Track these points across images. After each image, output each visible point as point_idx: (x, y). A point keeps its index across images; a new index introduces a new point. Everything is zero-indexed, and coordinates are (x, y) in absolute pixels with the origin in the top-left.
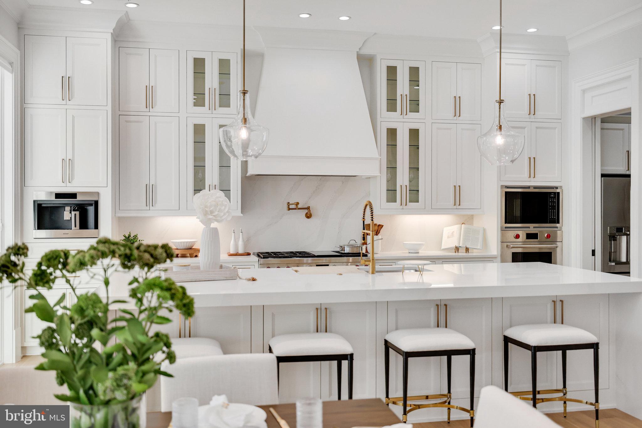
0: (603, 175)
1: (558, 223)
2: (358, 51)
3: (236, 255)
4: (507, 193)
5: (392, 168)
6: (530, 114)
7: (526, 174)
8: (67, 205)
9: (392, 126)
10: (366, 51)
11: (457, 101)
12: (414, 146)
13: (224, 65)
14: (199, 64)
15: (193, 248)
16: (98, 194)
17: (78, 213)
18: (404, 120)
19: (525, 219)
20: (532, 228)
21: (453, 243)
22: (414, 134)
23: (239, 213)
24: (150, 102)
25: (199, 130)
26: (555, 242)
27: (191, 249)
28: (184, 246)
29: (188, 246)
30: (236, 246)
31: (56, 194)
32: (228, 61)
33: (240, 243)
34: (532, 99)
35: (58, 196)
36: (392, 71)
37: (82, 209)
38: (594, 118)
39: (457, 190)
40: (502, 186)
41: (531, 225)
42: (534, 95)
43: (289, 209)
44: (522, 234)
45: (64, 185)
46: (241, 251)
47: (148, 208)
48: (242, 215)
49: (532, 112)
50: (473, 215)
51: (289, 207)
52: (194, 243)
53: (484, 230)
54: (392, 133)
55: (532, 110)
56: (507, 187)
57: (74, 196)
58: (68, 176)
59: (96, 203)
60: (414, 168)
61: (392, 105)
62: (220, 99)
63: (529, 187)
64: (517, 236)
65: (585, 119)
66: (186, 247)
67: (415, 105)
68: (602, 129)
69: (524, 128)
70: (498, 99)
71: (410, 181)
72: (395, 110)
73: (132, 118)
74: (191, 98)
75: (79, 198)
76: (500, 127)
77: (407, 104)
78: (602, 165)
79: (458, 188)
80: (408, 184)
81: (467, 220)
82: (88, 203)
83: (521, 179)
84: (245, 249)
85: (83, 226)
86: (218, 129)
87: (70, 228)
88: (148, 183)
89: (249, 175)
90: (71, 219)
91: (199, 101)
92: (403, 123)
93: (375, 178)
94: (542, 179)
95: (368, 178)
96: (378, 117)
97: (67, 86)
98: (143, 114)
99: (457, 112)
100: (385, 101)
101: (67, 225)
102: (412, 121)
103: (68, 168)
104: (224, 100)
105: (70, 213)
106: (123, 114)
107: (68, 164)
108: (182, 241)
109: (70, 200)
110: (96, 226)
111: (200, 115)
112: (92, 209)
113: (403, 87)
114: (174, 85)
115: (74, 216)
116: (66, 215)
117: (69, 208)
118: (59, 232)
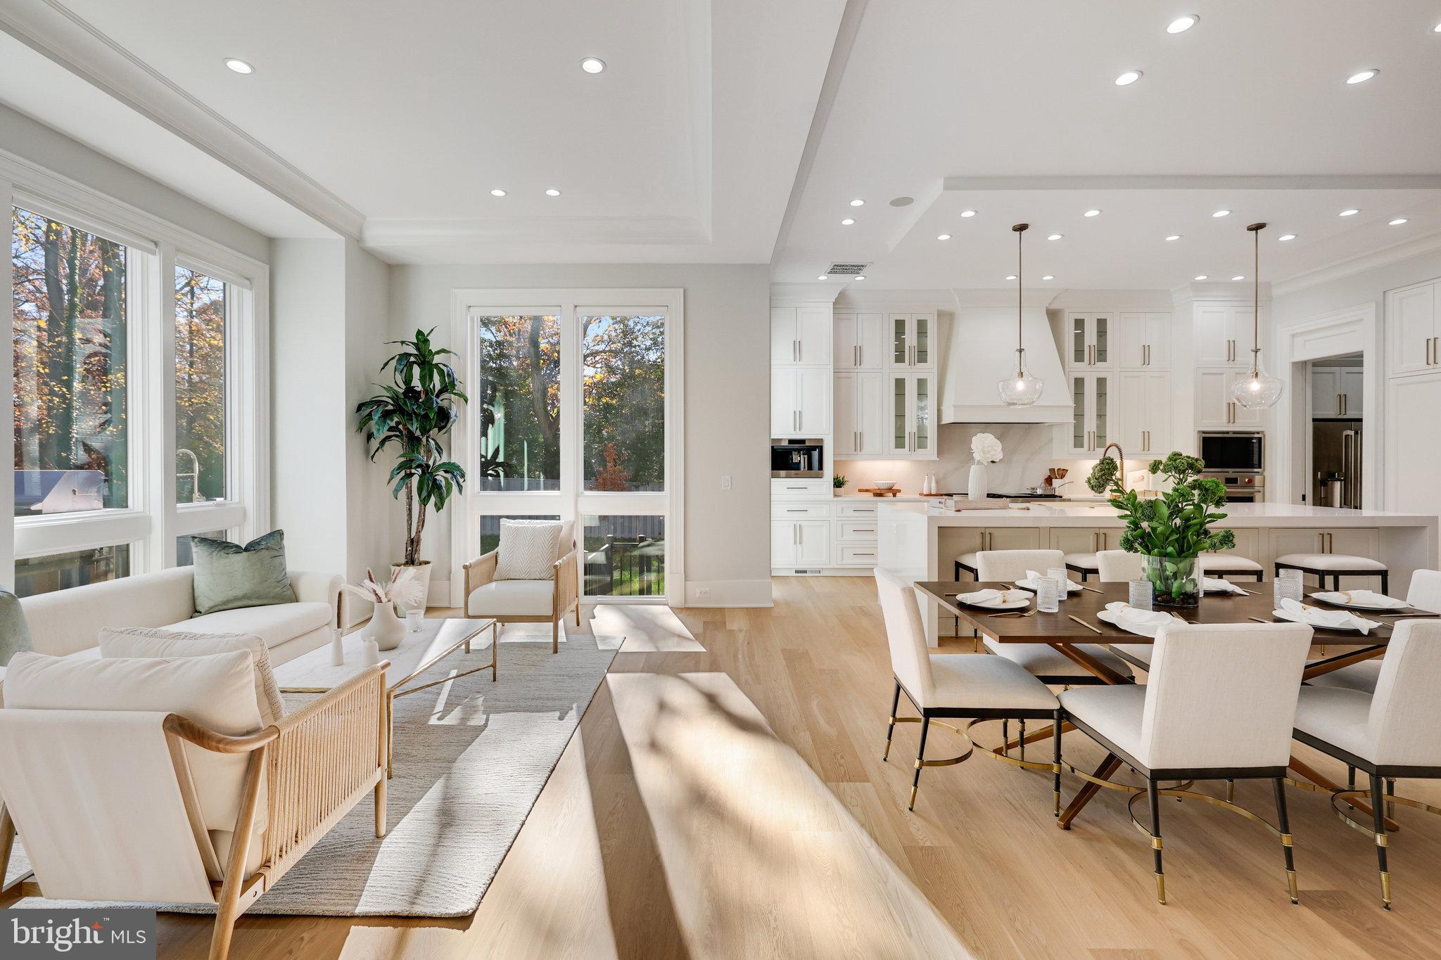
0: (1314, 420)
1: (1260, 467)
2: (1048, 305)
3: (930, 495)
4: (1204, 439)
5: (1079, 415)
6: (1229, 360)
7: (1225, 419)
8: (795, 450)
9: (1079, 375)
10: (1055, 306)
11: (1146, 350)
12: (1101, 394)
13: (922, 327)
14: (900, 326)
15: (893, 486)
16: (822, 439)
17: (806, 456)
18: (1092, 370)
19: (1224, 463)
20: (1231, 472)
22: (1101, 382)
23: (935, 457)
24: (858, 359)
25: (900, 384)
26: (1256, 488)
27: (891, 489)
29: (889, 486)
30: (930, 488)
31: (788, 440)
32: (925, 321)
33: (933, 484)
34: (1232, 345)
35: (791, 442)
36: (1079, 324)
37: (808, 451)
38: (1305, 363)
40: (1199, 432)
41: (1230, 470)
42: (1234, 341)
44: (1222, 478)
45: (795, 432)
46: (934, 492)
47: (856, 453)
48: (939, 460)
49: (1232, 358)
52: (893, 483)
54: (1079, 383)
55: (1232, 356)
56: (1204, 432)
57: (803, 441)
58: (798, 424)
59: (821, 449)
60: (1101, 415)
61: (1079, 356)
62: (918, 355)
63: (1228, 433)
65: (1295, 364)
66: (887, 486)
67: (1102, 354)
68: (1314, 373)
69: (1223, 374)
70: (1254, 348)
71: (1097, 428)
72: (1082, 360)
73: (842, 375)
74: (893, 354)
75: (807, 444)
76: (1257, 375)
77: (1095, 355)
78: (1314, 409)
79: (1146, 435)
80: (1095, 431)
82: (814, 448)
83: (1219, 424)
84: (938, 490)
85: (810, 467)
86: (916, 381)
87: (799, 469)
88: (856, 431)
89: (943, 423)
90: (800, 461)
91: (900, 358)
92: (1090, 372)
93: (1061, 425)
94: (1242, 425)
95: (1051, 425)
96: (1066, 367)
97: (797, 347)
98: (852, 370)
99: (1146, 360)
100: (1073, 351)
101: (796, 467)
102: (1100, 369)
103: (798, 417)
104: (922, 356)
105: (800, 456)
106: (836, 372)
107: (798, 413)
108: (882, 482)
109: (800, 445)
110: (821, 468)
111: (903, 370)
112: (815, 454)
113: (1091, 338)
114: (878, 344)
115: (804, 459)
116: (796, 458)
117: (799, 452)
118: (791, 472)
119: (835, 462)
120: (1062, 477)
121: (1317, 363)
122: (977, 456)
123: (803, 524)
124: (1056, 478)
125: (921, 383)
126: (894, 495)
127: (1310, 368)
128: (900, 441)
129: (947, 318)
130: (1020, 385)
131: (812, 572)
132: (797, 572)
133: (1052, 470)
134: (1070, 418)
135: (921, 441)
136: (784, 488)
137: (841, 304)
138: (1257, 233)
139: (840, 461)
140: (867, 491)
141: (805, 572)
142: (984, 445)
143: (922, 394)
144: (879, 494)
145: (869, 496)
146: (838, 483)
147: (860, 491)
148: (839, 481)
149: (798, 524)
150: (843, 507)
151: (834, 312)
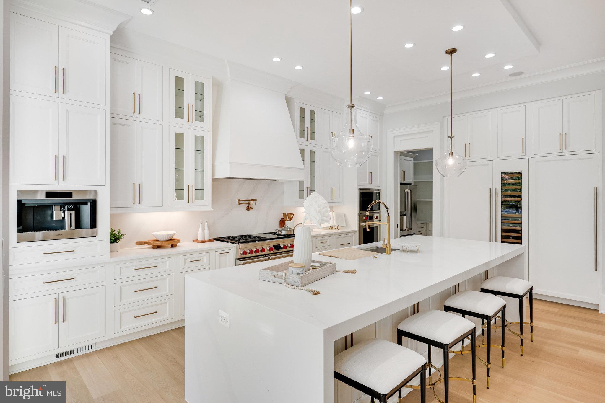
0: (401, 184)
2: (286, 93)
3: (204, 241)
4: (362, 193)
7: (368, 182)
8: (56, 204)
9: (302, 147)
10: (290, 95)
12: (313, 162)
13: (199, 90)
14: (179, 82)
15: (173, 238)
16: (96, 192)
17: (73, 212)
18: (308, 145)
22: (313, 153)
23: (209, 208)
24: (137, 108)
25: (179, 138)
27: (171, 240)
28: (165, 238)
30: (203, 234)
31: (46, 192)
32: (202, 84)
33: (206, 231)
35: (49, 194)
36: (302, 110)
37: (76, 206)
39: (333, 191)
40: (359, 189)
43: (240, 204)
45: (56, 182)
46: (207, 238)
47: (134, 205)
48: (212, 209)
50: (332, 206)
51: (239, 202)
52: (173, 235)
54: (303, 152)
56: (361, 189)
57: (69, 194)
58: (62, 174)
59: (94, 204)
61: (302, 134)
62: (196, 114)
63: (369, 190)
65: (395, 152)
66: (167, 238)
67: (313, 134)
71: (311, 185)
72: (303, 137)
73: (120, 121)
74: (173, 108)
75: (75, 197)
77: (309, 133)
79: (333, 189)
82: (84, 202)
83: (366, 184)
84: (210, 234)
85: (78, 225)
86: (194, 139)
87: (63, 228)
88: (135, 183)
90: (64, 219)
91: (179, 112)
94: (374, 185)
97: (61, 78)
98: (130, 118)
100: (299, 130)
101: (60, 225)
102: (313, 145)
103: (61, 165)
104: (199, 115)
105: (64, 213)
106: (114, 117)
107: (61, 161)
108: (162, 234)
109: (65, 199)
110: (93, 224)
111: (182, 125)
112: (86, 210)
113: (308, 122)
114: (159, 100)
115: (69, 216)
116: (57, 214)
117: (62, 206)
118: (52, 232)
119: (112, 215)
120: (291, 219)
123: (67, 295)
124: (287, 221)
125: (199, 140)
128: (179, 190)
131: (80, 351)
132: (57, 356)
133: (284, 214)
135: (199, 193)
138: (451, 56)
139: (118, 214)
140: (146, 243)
141: (72, 352)
143: (199, 151)
144: (158, 246)
146: (115, 238)
147: (138, 243)
148: (115, 236)
149: (61, 295)
150: (121, 269)
151: (111, 46)
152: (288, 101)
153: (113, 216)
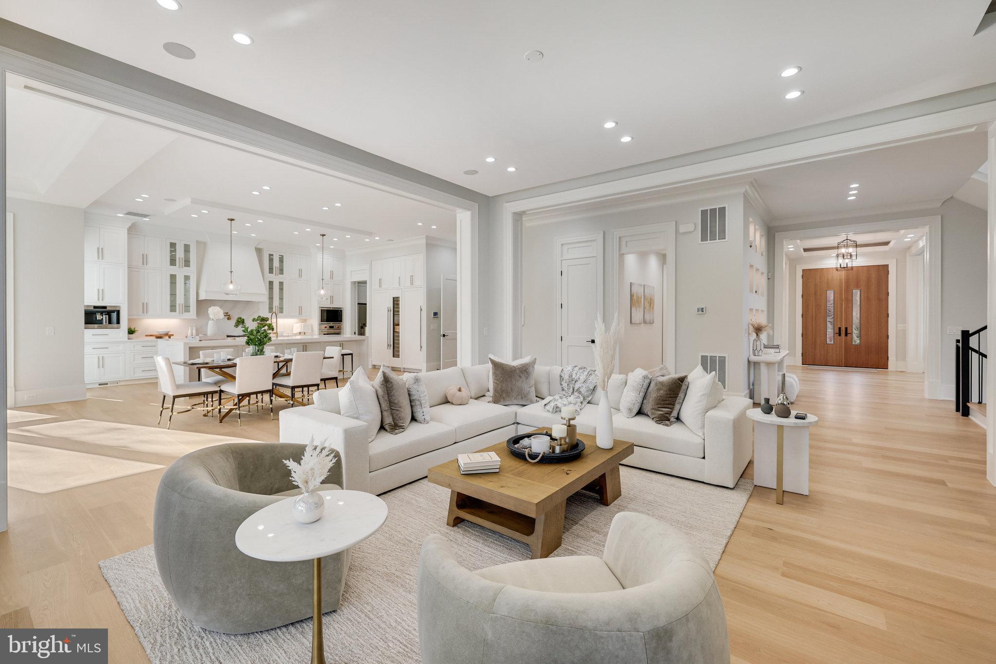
0: (358, 304)
1: (342, 322)
2: (256, 246)
4: (322, 310)
5: (271, 298)
6: (331, 279)
7: (329, 303)
8: (98, 312)
9: (271, 280)
10: (259, 246)
11: (300, 271)
12: (281, 289)
13: (187, 248)
14: (173, 245)
15: (169, 333)
16: (119, 306)
17: (107, 316)
19: (328, 320)
20: (331, 324)
21: (299, 331)
22: (281, 284)
23: (195, 317)
24: (145, 262)
25: (173, 278)
26: (340, 329)
29: (166, 333)
30: (192, 333)
32: (189, 245)
33: (194, 331)
34: (332, 273)
35: (95, 307)
36: (271, 256)
37: (109, 313)
38: (355, 282)
39: (300, 308)
40: (319, 307)
42: (333, 271)
44: (328, 327)
45: (99, 301)
47: (143, 314)
48: (196, 318)
50: (307, 319)
52: (169, 331)
53: (312, 325)
54: (271, 283)
55: (332, 277)
56: (322, 308)
57: (105, 307)
58: (101, 297)
59: (118, 312)
60: (281, 299)
61: (271, 270)
62: (185, 263)
63: (330, 308)
64: (326, 327)
65: (352, 282)
66: (164, 333)
67: (281, 271)
68: (357, 287)
69: (329, 284)
71: (279, 304)
72: (272, 273)
74: (168, 261)
75: (108, 309)
77: (278, 271)
78: (358, 300)
81: (304, 321)
82: (113, 312)
83: (328, 305)
84: (196, 334)
85: (110, 322)
86: (183, 277)
87: (102, 323)
88: (144, 302)
89: (200, 299)
90: (102, 319)
91: (173, 262)
92: (276, 279)
93: (263, 302)
94: (335, 305)
95: (259, 302)
96: (265, 275)
97: (100, 253)
98: (141, 267)
99: (300, 275)
100: (268, 269)
101: (100, 322)
102: (280, 278)
103: (101, 293)
104: (187, 263)
105: (102, 316)
106: (130, 267)
107: (101, 291)
108: (161, 330)
109: (103, 310)
110: (118, 322)
111: (174, 270)
112: (114, 315)
113: (276, 263)
114: (159, 256)
115: (105, 318)
116: (99, 317)
117: (102, 313)
118: (96, 325)
121: (359, 283)
122: (211, 316)
123: (105, 356)
125: (187, 278)
126: (170, 337)
127: (357, 284)
128: (173, 308)
129: (202, 246)
130: (231, 287)
131: (112, 384)
132: (99, 385)
134: (266, 299)
135: (187, 308)
136: (93, 335)
137: (132, 230)
138: (323, 237)
139: (133, 319)
140: (151, 336)
141: (107, 384)
142: (215, 312)
143: (187, 284)
144: (159, 337)
145: (153, 338)
146: (131, 332)
147: (146, 336)
148: (131, 331)
149: (101, 356)
150: (134, 345)
151: (128, 234)
152: (259, 251)
153: (129, 320)
